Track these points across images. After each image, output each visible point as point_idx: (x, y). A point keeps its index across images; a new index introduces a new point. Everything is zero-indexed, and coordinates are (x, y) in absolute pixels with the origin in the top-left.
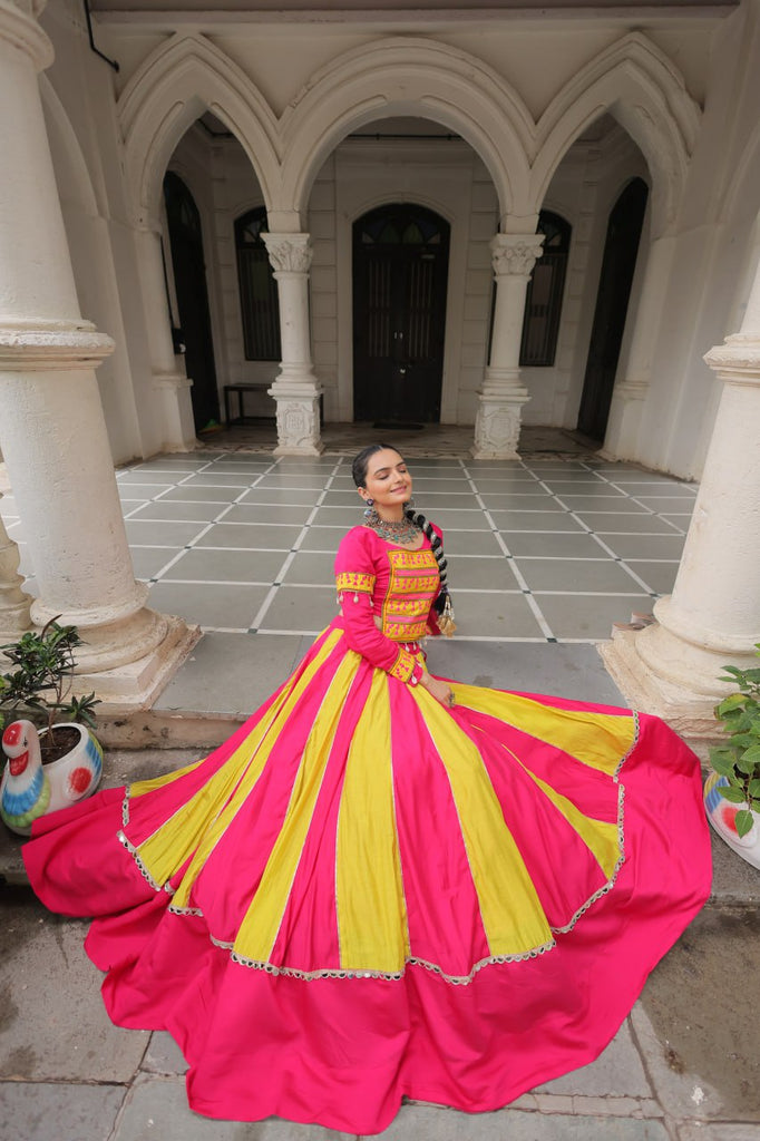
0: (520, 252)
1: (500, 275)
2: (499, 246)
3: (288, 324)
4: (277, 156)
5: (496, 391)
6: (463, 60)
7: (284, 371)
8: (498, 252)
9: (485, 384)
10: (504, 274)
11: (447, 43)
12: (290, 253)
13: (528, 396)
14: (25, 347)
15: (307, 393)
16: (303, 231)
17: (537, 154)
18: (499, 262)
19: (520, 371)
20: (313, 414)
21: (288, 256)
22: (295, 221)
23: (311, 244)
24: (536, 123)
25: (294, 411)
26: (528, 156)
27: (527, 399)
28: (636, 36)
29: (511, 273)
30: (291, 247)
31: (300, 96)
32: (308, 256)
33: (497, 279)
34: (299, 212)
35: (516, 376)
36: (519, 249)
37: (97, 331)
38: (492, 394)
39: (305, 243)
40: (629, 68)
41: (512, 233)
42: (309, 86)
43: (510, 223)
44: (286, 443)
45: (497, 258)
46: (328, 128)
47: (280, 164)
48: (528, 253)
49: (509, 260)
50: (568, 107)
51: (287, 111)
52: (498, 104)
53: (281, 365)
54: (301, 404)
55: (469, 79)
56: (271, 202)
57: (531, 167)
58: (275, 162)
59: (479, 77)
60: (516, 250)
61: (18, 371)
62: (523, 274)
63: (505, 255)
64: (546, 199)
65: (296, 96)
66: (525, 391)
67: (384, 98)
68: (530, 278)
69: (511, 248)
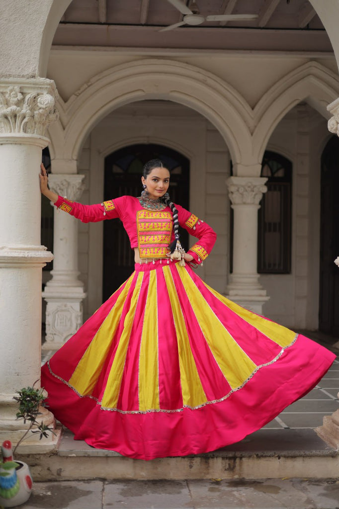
0: (250, 189)
1: (235, 204)
2: (233, 185)
3: (61, 240)
4: (62, 123)
5: (240, 292)
6: (198, 72)
7: (55, 278)
8: (232, 189)
9: (230, 287)
10: (238, 204)
11: (187, 63)
12: (67, 188)
13: (267, 296)
14: (31, 257)
15: (77, 295)
16: (78, 173)
17: (256, 127)
18: (234, 196)
19: (258, 276)
20: (80, 314)
21: (65, 190)
22: (74, 166)
23: (83, 181)
24: (253, 109)
25: (62, 311)
26: (249, 128)
27: (267, 298)
28: (314, 63)
29: (244, 203)
30: (69, 184)
31: (82, 89)
32: (81, 189)
33: (233, 207)
34: (77, 160)
35: (256, 280)
36: (249, 187)
37: (47, 250)
38: (236, 295)
39: (80, 181)
40: (313, 80)
41: (242, 176)
42: (90, 84)
43: (239, 169)
44: (53, 340)
45: (232, 193)
46: (102, 107)
47: (64, 129)
48: (256, 189)
49: (242, 194)
50: (274, 100)
51: (73, 97)
52: (225, 97)
53: (52, 272)
54: (69, 304)
55: (204, 82)
56: (55, 153)
57: (252, 134)
58: (59, 127)
59: (210, 81)
60: (247, 188)
61: (20, 268)
62: (253, 204)
63: (238, 191)
64: (269, 144)
65: (79, 89)
66: (264, 292)
67: (144, 91)
68: (259, 207)
69: (243, 186)
